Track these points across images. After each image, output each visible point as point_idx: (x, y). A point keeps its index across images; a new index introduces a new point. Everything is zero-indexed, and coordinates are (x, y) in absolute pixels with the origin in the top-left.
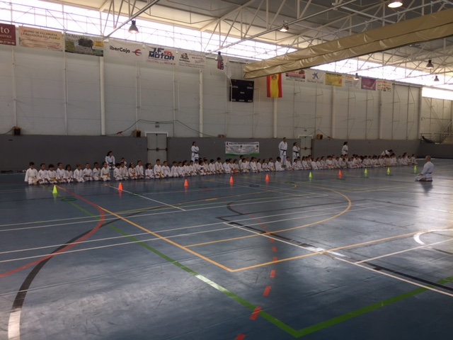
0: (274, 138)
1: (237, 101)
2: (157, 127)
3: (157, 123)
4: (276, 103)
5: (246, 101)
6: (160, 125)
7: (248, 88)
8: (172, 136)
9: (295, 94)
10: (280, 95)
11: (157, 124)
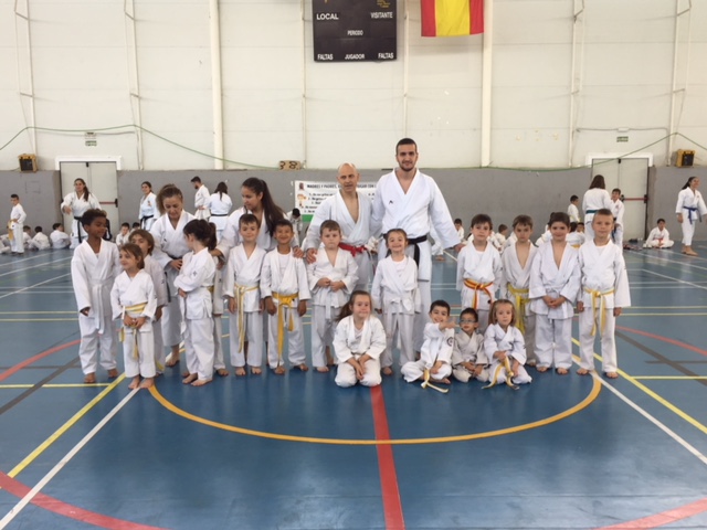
0: (481, 167)
1: (339, 58)
2: (89, 143)
3: (90, 133)
4: (488, 52)
5: (372, 56)
6: (99, 139)
7: (375, 15)
8: (132, 165)
9: (575, 17)
10: (477, 25)
11: (91, 137)
